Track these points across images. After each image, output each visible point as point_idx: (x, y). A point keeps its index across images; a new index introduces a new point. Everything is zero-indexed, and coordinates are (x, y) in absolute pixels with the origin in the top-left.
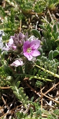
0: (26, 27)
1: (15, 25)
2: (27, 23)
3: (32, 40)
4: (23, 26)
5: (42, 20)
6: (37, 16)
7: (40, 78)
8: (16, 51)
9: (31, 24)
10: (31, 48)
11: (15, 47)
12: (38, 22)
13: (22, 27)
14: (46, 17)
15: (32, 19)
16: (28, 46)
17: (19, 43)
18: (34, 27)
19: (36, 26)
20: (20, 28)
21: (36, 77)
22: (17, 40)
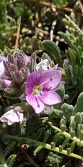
0: (30, 32)
1: (8, 28)
2: (33, 23)
3: (45, 68)
4: (24, 30)
5: (64, 20)
6: (54, 10)
7: (57, 149)
8: (9, 92)
9: (40, 25)
10: (41, 86)
11: (8, 82)
12: (54, 23)
13: (21, 33)
14: (72, 14)
15: (42, 15)
16: (36, 81)
17: (18, 75)
18: (46, 33)
19: (52, 32)
20: (18, 35)
21: (48, 146)
22: (13, 69)
